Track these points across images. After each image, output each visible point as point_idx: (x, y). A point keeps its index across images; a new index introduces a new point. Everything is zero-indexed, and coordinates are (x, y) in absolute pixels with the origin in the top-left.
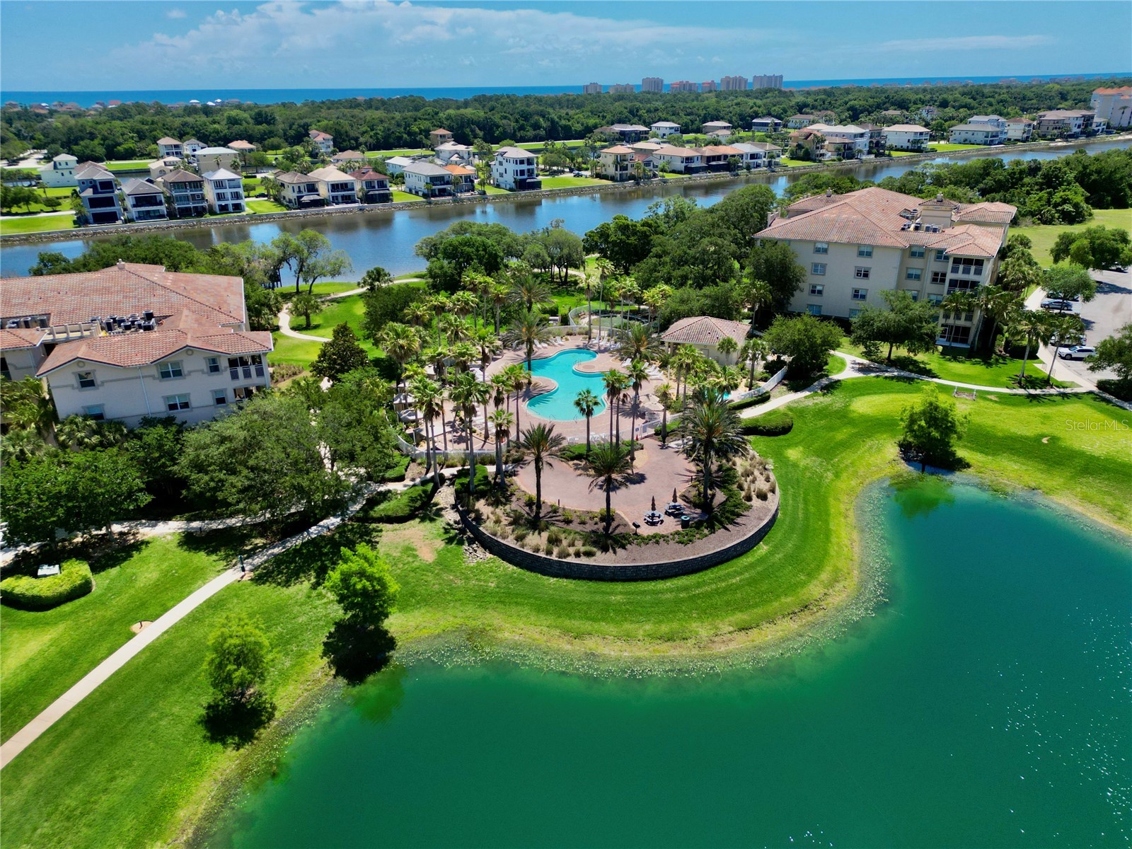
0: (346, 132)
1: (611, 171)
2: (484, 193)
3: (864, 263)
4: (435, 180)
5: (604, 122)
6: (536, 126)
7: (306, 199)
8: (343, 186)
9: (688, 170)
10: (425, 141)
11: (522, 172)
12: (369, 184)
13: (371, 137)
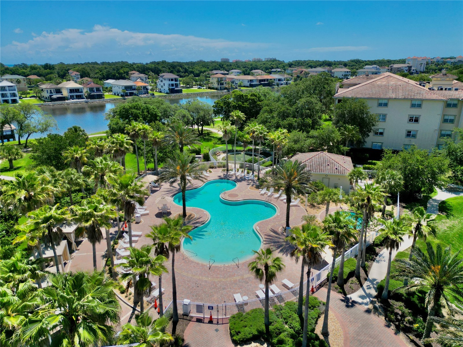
0: (88, 72)
1: (216, 85)
2: (153, 94)
3: (415, 112)
4: (127, 88)
5: (208, 70)
7: (55, 96)
8: (77, 90)
9: (251, 86)
10: (126, 76)
11: (172, 85)
12: (91, 90)
13: (100, 75)
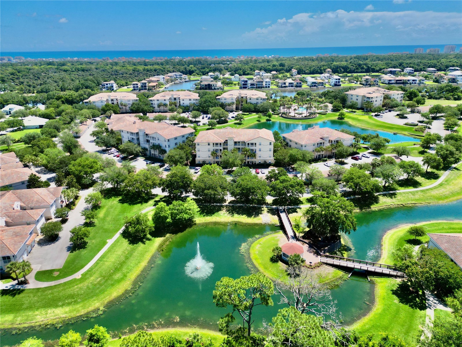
0: (302, 69)
1: (364, 82)
2: (325, 86)
3: (357, 98)
4: (313, 83)
5: (388, 67)
6: (363, 68)
7: (283, 86)
8: (292, 83)
9: (389, 83)
10: (324, 72)
11: (336, 82)
12: (297, 83)
13: (309, 71)
